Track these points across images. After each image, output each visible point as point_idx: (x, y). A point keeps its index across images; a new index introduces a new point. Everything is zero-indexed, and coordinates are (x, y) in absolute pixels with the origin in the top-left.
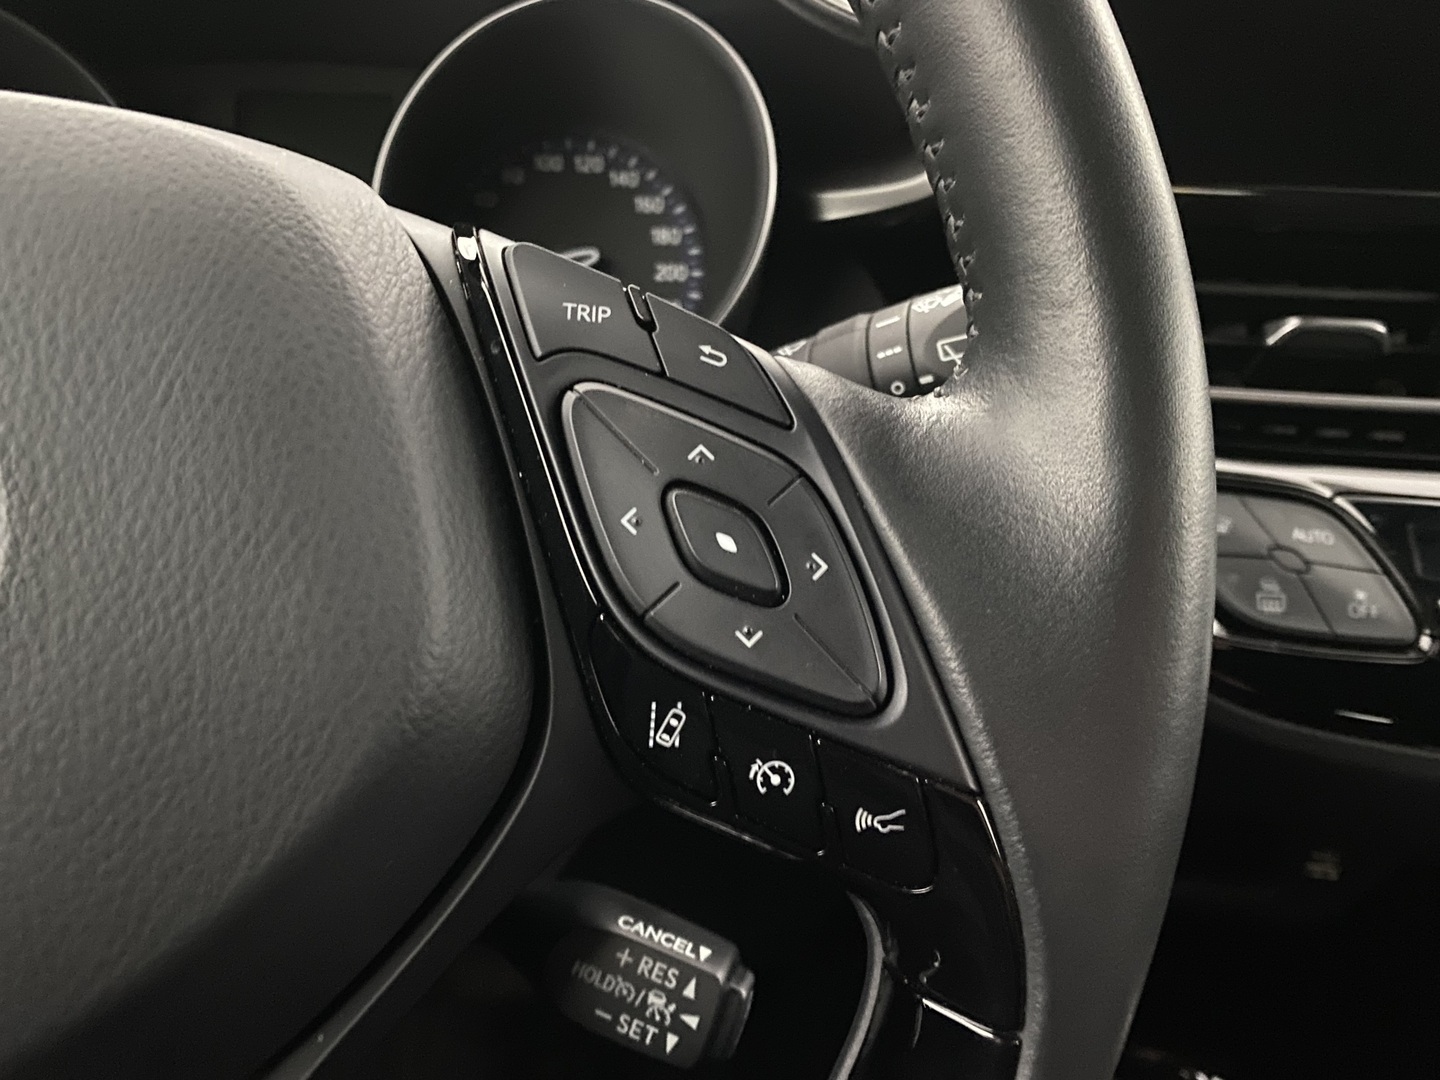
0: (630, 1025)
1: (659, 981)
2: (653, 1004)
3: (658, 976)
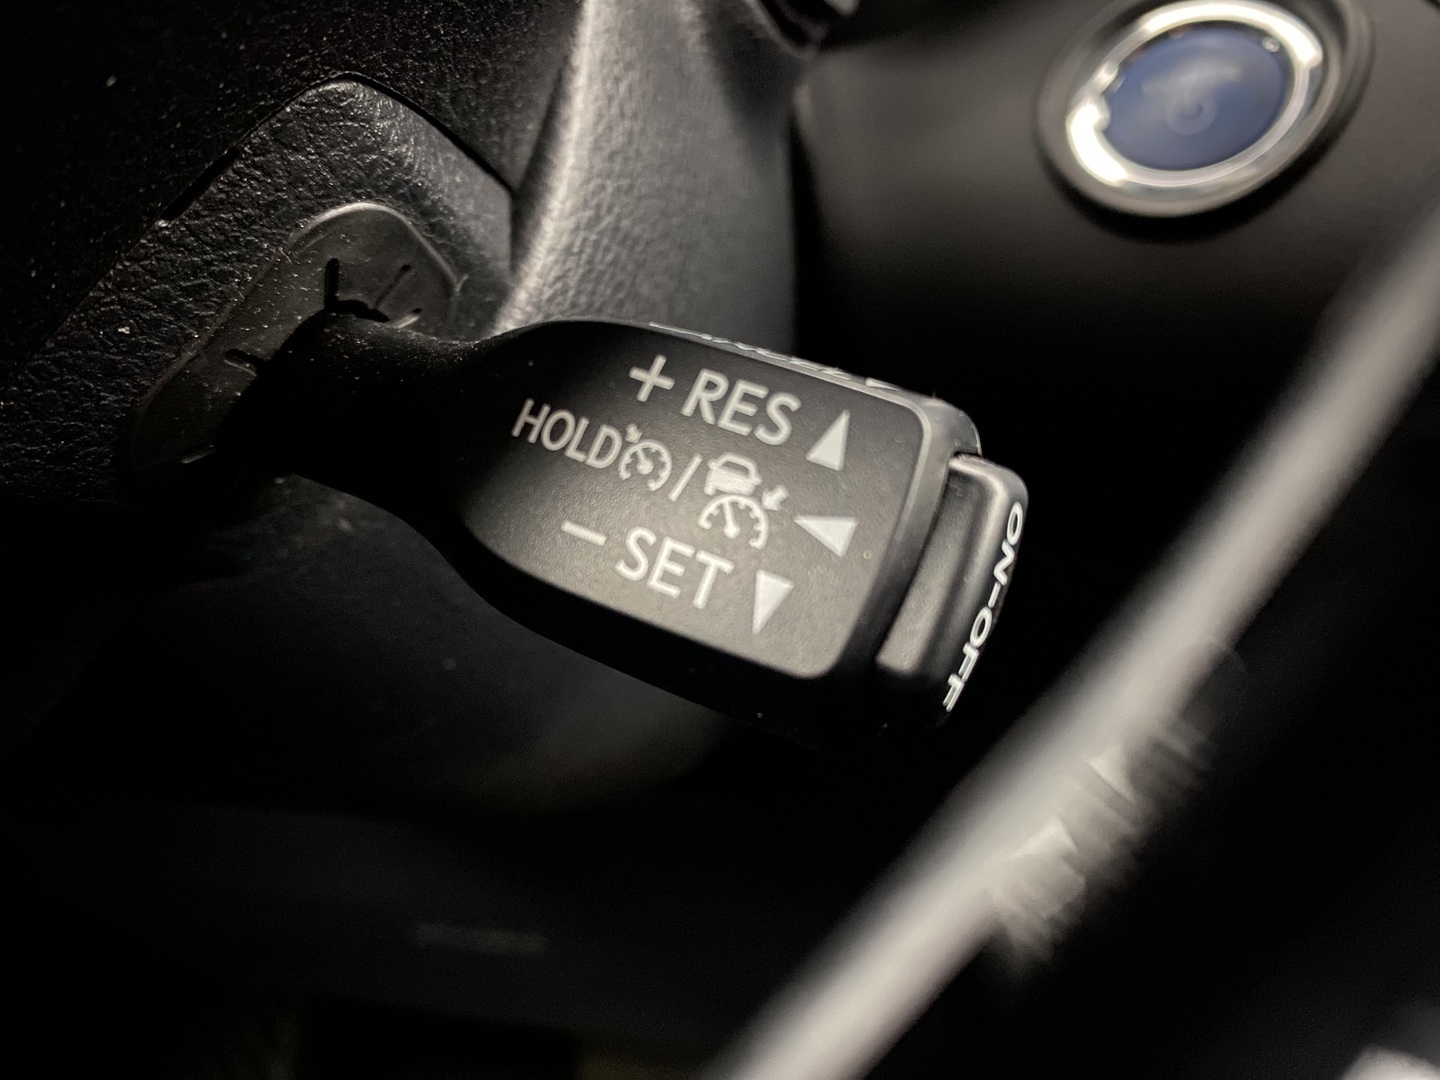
0: (652, 553)
1: (744, 430)
2: (719, 493)
3: (738, 417)
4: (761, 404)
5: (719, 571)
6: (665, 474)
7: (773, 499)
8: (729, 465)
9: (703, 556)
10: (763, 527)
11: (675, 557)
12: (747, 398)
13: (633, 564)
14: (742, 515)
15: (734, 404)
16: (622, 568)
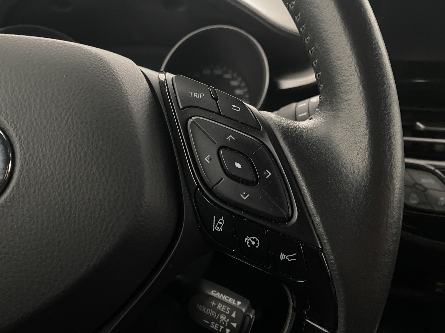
4: (226, 308)
5: (222, 328)
6: (215, 316)
7: (228, 320)
8: (223, 316)
9: (220, 326)
10: (227, 323)
11: (217, 326)
12: (224, 307)
13: (212, 326)
14: (224, 322)
15: (223, 308)
16: (211, 326)
